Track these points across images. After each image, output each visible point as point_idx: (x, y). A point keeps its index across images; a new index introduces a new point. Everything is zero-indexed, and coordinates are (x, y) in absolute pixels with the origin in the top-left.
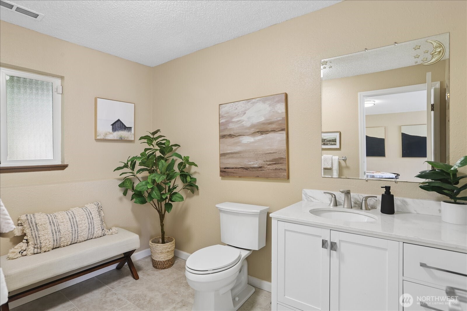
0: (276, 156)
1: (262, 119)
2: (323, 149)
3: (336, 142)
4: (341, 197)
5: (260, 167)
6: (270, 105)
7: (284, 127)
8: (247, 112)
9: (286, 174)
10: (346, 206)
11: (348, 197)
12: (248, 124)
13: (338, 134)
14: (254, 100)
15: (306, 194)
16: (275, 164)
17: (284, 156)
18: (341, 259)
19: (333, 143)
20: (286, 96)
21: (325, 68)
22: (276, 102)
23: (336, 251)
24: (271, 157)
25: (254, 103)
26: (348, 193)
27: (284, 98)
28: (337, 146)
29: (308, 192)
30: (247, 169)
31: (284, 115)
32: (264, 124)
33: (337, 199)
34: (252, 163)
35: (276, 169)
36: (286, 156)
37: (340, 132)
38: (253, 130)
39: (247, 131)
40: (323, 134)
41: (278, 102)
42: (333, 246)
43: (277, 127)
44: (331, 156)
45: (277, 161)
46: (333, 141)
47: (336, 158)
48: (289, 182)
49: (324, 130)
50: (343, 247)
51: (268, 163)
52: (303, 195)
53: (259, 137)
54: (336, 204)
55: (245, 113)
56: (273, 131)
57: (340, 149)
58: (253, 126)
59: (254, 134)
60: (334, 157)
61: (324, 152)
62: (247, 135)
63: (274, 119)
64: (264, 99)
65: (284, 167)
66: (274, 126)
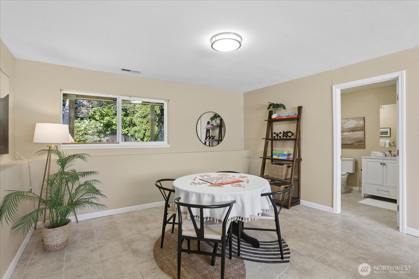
0: (360, 140)
1: (353, 126)
2: (380, 137)
3: (387, 133)
4: (387, 153)
5: (352, 144)
6: (357, 121)
7: (363, 129)
8: (346, 123)
9: (364, 146)
10: (390, 156)
11: (390, 153)
12: (347, 128)
13: (389, 130)
14: (349, 119)
15: (373, 153)
16: (359, 142)
17: (363, 139)
18: (387, 167)
19: (385, 134)
20: (364, 118)
21: (381, 108)
22: (360, 120)
23: (385, 165)
24: (357, 140)
25: (349, 120)
26: (390, 152)
27: (363, 119)
28: (389, 135)
29: (374, 152)
30: (346, 144)
31: (363, 125)
32: (353, 128)
33: (386, 154)
34: (348, 142)
35: (359, 144)
36: (364, 139)
37: (390, 128)
38: (349, 130)
39: (346, 130)
40: (380, 129)
41: (361, 120)
42: (384, 164)
43: (360, 129)
44: (385, 140)
45: (360, 142)
46: (386, 133)
47: (388, 141)
48: (365, 149)
49: (381, 127)
50: (387, 164)
51: (356, 142)
52: (372, 154)
53: (352, 133)
54: (386, 156)
55: (345, 124)
56: (358, 131)
57: (390, 137)
58: (349, 129)
59: (349, 132)
60: (386, 141)
61: (381, 138)
62: (346, 132)
63: (359, 126)
64: (354, 119)
65: (363, 144)
66: (358, 129)
